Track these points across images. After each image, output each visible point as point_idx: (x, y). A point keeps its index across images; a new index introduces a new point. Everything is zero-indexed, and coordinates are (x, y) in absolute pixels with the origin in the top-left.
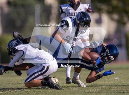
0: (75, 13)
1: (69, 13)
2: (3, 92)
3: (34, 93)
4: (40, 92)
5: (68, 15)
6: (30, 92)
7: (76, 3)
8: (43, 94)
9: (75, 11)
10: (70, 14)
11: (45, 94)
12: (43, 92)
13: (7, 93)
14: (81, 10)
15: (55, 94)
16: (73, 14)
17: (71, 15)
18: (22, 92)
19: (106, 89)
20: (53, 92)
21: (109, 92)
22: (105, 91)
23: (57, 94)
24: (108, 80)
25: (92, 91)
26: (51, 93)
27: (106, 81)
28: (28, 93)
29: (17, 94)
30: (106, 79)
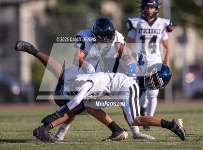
0: (149, 30)
1: (142, 29)
2: (37, 144)
3: (84, 147)
4: (94, 145)
5: (139, 33)
6: (78, 145)
8: (98, 149)
9: (151, 26)
10: (143, 31)
11: (101, 148)
12: (97, 145)
13: (44, 146)
14: (158, 25)
15: (115, 148)
16: (148, 31)
17: (144, 33)
18: (66, 145)
19: (191, 141)
20: (112, 145)
21: (196, 146)
22: (191, 144)
23: (118, 149)
24: (196, 129)
25: (171, 144)
26: (110, 146)
27: (193, 130)
28: (75, 146)
29: (59, 148)
30: (192, 127)
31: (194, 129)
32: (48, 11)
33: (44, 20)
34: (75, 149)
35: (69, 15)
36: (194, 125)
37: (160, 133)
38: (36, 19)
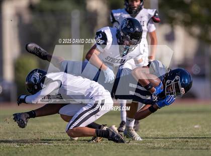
2: (21, 145)
3: (69, 148)
4: (78, 146)
6: (63, 146)
7: (135, 7)
11: (86, 149)
12: (82, 146)
13: (27, 147)
15: (101, 150)
18: (50, 146)
19: (180, 142)
20: (98, 147)
21: (185, 148)
22: (179, 146)
23: (104, 150)
24: (184, 129)
25: (159, 146)
26: (95, 148)
27: (181, 130)
28: (59, 147)
29: (42, 149)
30: (181, 128)
31: (183, 130)
32: (32, 7)
33: (27, 17)
34: (60, 150)
35: (53, 12)
36: (182, 126)
37: (148, 134)
38: (19, 15)
